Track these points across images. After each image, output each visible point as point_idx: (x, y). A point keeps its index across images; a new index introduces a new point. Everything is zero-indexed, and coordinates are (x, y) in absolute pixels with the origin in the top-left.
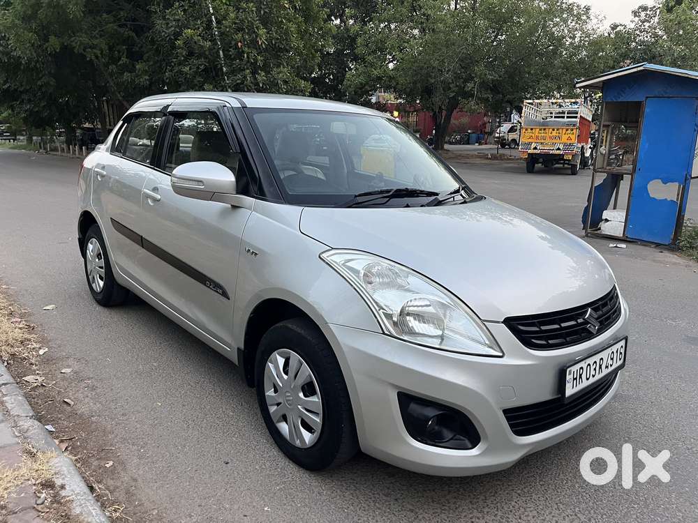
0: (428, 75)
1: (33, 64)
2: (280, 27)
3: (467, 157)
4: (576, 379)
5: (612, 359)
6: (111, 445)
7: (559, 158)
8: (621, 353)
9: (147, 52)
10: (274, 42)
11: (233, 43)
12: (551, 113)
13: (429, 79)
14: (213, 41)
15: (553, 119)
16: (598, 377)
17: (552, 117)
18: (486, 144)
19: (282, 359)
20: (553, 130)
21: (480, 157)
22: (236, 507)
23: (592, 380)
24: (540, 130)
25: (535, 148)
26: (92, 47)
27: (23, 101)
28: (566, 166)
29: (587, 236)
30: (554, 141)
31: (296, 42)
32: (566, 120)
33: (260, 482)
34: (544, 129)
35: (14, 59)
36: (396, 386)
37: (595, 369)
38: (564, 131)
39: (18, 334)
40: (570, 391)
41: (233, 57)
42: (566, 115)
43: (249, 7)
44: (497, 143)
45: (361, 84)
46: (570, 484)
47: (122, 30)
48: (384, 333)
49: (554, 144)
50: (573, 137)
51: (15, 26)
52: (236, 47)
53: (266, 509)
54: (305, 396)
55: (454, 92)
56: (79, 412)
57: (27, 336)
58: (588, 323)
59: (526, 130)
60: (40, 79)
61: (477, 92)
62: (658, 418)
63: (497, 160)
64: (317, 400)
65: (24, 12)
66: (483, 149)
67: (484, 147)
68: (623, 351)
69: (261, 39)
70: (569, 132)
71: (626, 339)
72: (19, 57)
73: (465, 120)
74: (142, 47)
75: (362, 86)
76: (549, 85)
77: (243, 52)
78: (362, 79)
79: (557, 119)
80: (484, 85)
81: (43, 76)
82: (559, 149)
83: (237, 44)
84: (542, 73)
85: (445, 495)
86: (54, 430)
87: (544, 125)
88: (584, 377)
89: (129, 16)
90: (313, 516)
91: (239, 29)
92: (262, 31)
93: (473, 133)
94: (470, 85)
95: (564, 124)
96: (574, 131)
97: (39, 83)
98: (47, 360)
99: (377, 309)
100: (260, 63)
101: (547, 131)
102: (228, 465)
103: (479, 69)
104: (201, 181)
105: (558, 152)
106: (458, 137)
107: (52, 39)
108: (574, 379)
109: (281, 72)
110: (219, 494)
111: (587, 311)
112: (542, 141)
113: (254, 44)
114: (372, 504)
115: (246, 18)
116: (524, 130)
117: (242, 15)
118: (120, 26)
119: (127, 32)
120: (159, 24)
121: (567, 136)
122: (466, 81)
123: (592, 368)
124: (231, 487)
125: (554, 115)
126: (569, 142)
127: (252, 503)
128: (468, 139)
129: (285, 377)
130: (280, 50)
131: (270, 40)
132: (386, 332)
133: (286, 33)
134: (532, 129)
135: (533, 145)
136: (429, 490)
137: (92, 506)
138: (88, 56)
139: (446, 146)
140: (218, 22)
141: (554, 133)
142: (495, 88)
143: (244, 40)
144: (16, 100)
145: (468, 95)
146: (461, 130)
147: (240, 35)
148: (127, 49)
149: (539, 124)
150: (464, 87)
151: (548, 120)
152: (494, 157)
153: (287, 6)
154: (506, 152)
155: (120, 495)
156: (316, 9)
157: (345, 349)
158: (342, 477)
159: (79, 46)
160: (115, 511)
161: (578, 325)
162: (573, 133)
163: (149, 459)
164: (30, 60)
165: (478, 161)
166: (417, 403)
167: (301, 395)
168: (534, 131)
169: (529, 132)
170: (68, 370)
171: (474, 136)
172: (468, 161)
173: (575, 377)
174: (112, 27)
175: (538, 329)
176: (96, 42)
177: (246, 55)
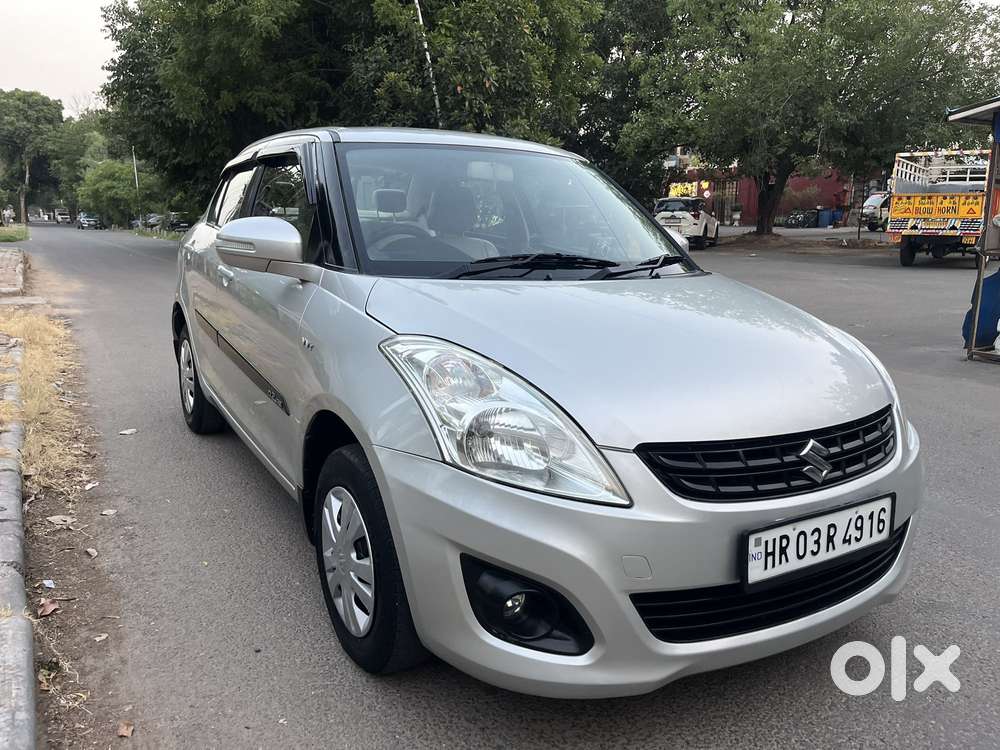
0: (745, 122)
1: (203, 129)
2: (517, 62)
3: (809, 244)
4: (773, 554)
5: (860, 529)
6: (118, 613)
7: (954, 243)
8: (881, 521)
9: (344, 108)
10: (507, 84)
11: (451, 87)
12: (945, 173)
13: (746, 128)
14: (426, 86)
15: (947, 182)
16: (824, 556)
17: (945, 179)
18: (845, 226)
19: (338, 501)
20: (945, 198)
21: (830, 245)
22: (241, 713)
23: (809, 561)
24: (923, 198)
25: (914, 227)
26: (273, 105)
27: (198, 179)
28: (968, 255)
29: (970, 357)
30: (946, 215)
31: (540, 81)
32: (968, 183)
33: (291, 682)
34: (930, 198)
35: (180, 123)
36: (457, 545)
37: (817, 542)
38: (963, 200)
39: (68, 462)
40: (757, 572)
41: (450, 107)
42: (968, 176)
43: (473, 37)
44: (861, 224)
45: (645, 140)
46: (783, 734)
47: (312, 81)
48: (444, 462)
49: (946, 220)
50: (977, 209)
51: (177, 78)
52: (455, 93)
53: (281, 721)
54: (358, 558)
55: (784, 146)
56: (99, 566)
57: (80, 466)
58: (806, 463)
59: (900, 199)
60: (213, 148)
61: (822, 145)
62: (985, 643)
63: (858, 248)
64: (368, 563)
65: (189, 60)
66: (839, 234)
67: (842, 230)
68: (886, 517)
69: (489, 80)
70: (971, 200)
71: (893, 496)
72: (186, 121)
73: (813, 190)
74: (338, 101)
75: (647, 144)
76: (939, 130)
77: (464, 99)
78: (646, 134)
79: (951, 183)
80: (833, 132)
81: (217, 143)
82: (954, 228)
83: (455, 89)
84: (928, 111)
85: (564, 731)
86: (53, 586)
87: (930, 192)
88: (791, 551)
89: (323, 60)
90: (344, 740)
91: (461, 68)
92: (491, 69)
93: (825, 209)
94: (809, 135)
95: (964, 190)
96: (980, 199)
97: (211, 154)
98: (91, 498)
99: (440, 423)
100: (487, 113)
101: (934, 200)
102: (259, 654)
103: (826, 109)
104: (251, 244)
105: (952, 233)
106: (800, 217)
107: (224, 94)
108: (767, 554)
109: (517, 125)
110: (227, 693)
111: (806, 444)
112: (926, 216)
113: (478, 86)
114: (443, 730)
115: (470, 52)
116: (896, 200)
117: (463, 49)
118: (310, 75)
119: (318, 83)
120: (357, 67)
121: (967, 208)
122: (805, 128)
123: (811, 540)
124: (248, 685)
125: (948, 176)
126: (970, 217)
127: (266, 710)
128: (817, 220)
129: (339, 528)
130: (517, 94)
131: (501, 81)
132: (448, 459)
133: (526, 69)
134: (909, 198)
135: (911, 223)
136: (542, 720)
137: (18, 684)
138: (270, 115)
139: (775, 230)
140: (434, 61)
141: (947, 203)
142: (852, 137)
143: (466, 82)
144: (190, 180)
145: (808, 150)
146: (805, 205)
147: (460, 76)
148: (318, 105)
149: (924, 189)
150: (801, 138)
151: (938, 183)
152: (852, 245)
153: (527, 31)
154: (875, 237)
155: (94, 680)
156: (573, 34)
157: (391, 485)
158: (415, 687)
159: (258, 103)
160: (75, 699)
161: (784, 465)
162: (977, 203)
163: (156, 636)
164: (199, 124)
165: (825, 250)
166: (492, 574)
167: (354, 555)
168: (912, 200)
169: (903, 204)
170: (111, 512)
171: (826, 214)
172: (808, 250)
173: (770, 550)
174: (299, 76)
175: (701, 467)
176: (279, 97)
177: (467, 104)
